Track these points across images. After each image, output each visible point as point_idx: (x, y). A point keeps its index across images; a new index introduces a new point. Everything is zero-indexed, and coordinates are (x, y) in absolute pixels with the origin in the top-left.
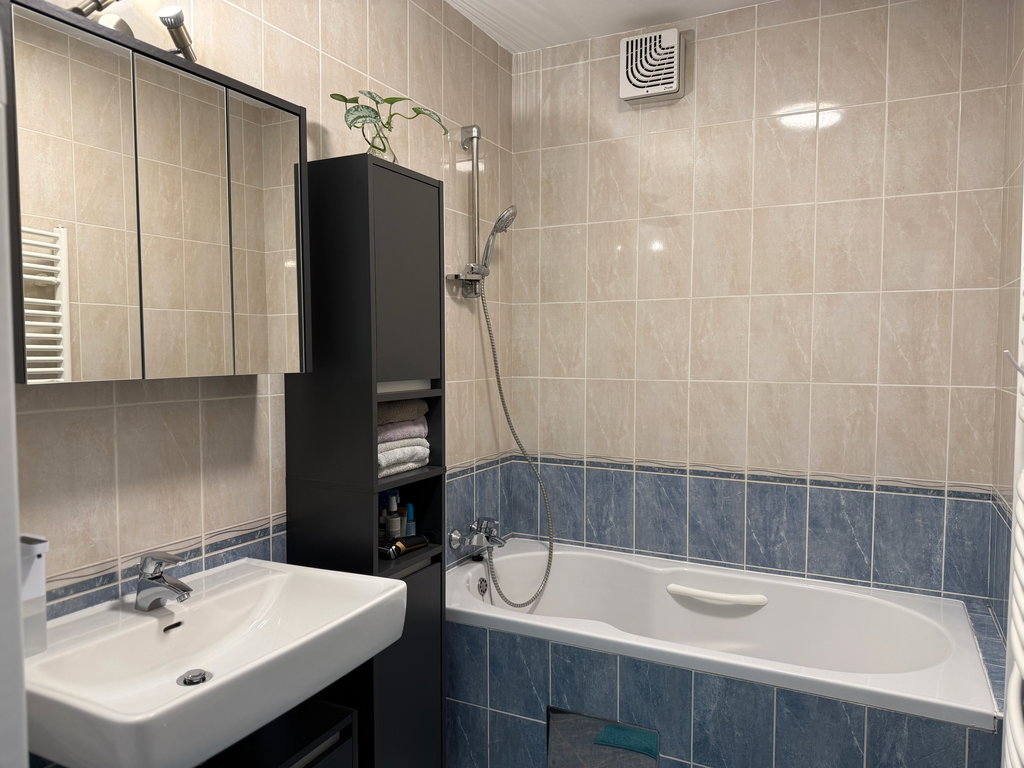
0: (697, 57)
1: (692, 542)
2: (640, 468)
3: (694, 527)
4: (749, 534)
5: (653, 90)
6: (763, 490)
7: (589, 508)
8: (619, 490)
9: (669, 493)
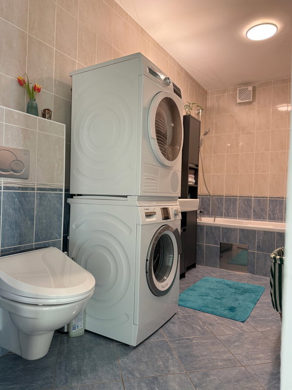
0: (257, 93)
1: (253, 215)
2: (240, 197)
3: (254, 211)
4: (269, 212)
5: (245, 101)
6: (273, 201)
7: (225, 208)
8: (234, 203)
9: (248, 203)
